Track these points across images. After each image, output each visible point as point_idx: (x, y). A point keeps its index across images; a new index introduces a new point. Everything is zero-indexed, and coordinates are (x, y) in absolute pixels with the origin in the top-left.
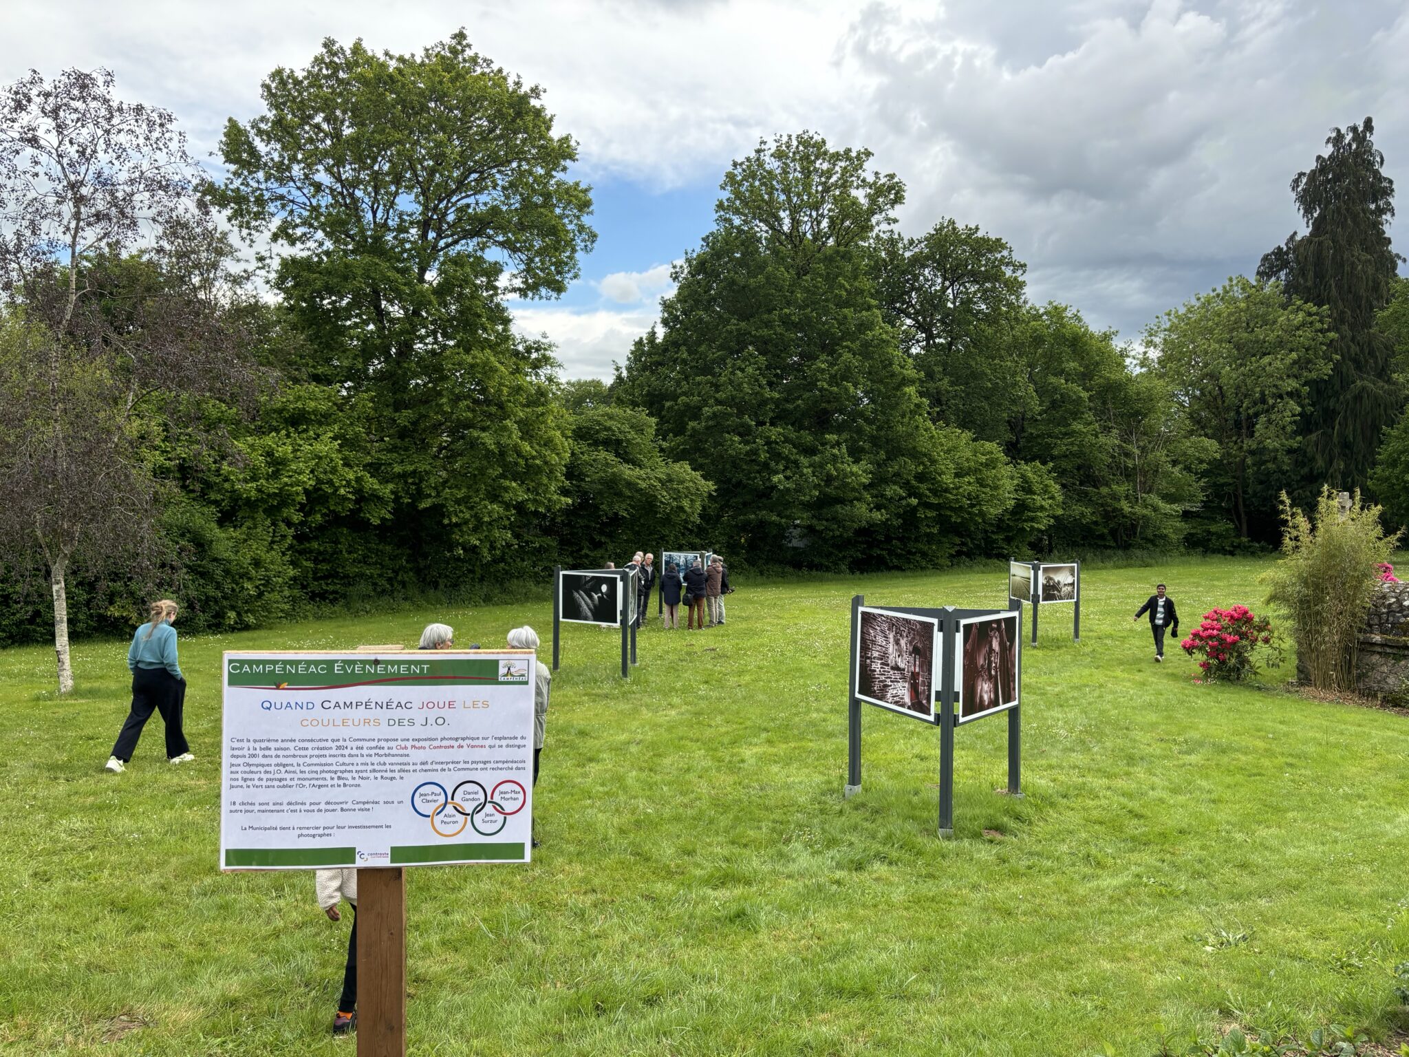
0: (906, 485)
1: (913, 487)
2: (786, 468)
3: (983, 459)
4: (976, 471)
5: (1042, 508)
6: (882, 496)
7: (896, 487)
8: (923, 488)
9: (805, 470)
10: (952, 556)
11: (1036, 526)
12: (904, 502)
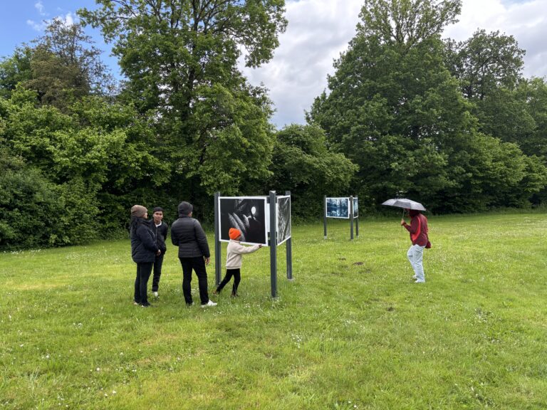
0: (465, 166)
2: (399, 158)
3: (509, 152)
4: (504, 159)
6: (452, 172)
7: (460, 167)
8: (474, 168)
9: (410, 159)
12: (464, 175)
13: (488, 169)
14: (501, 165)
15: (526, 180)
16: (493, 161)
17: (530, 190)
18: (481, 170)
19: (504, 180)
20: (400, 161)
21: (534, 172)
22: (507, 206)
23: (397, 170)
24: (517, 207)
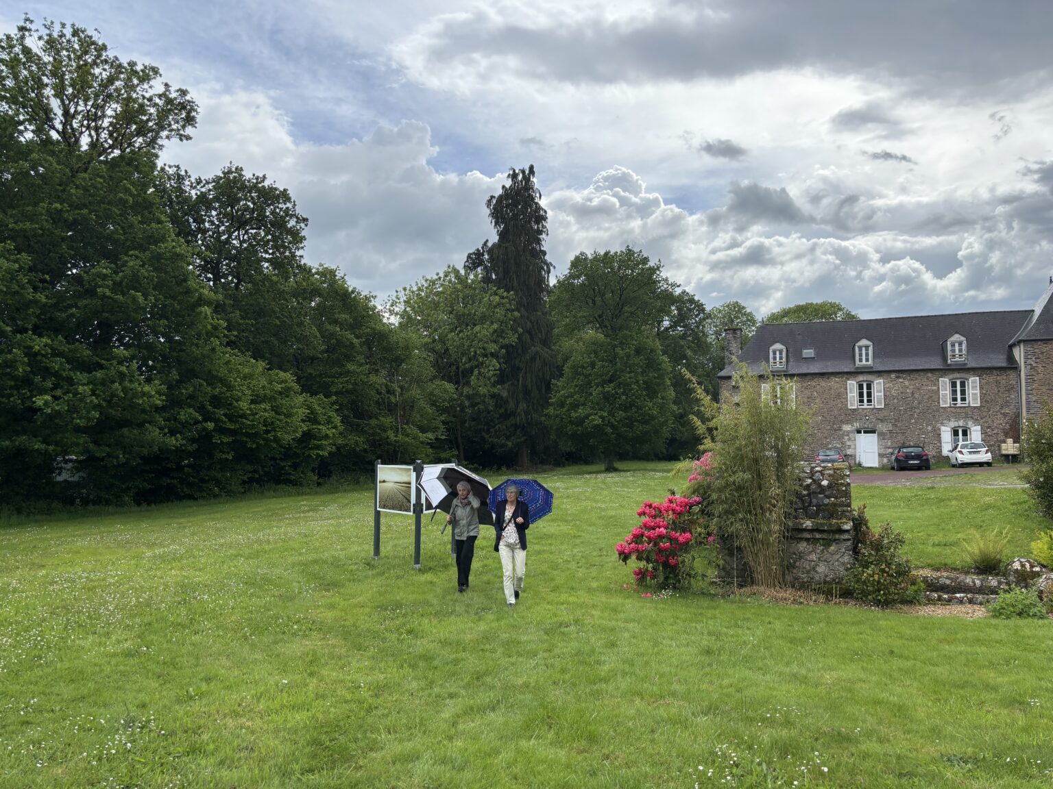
0: (201, 409)
1: (208, 412)
2: (56, 387)
3: (279, 387)
4: (272, 399)
5: (327, 436)
6: (175, 419)
7: (191, 410)
8: (220, 413)
9: (81, 389)
10: (244, 482)
11: (321, 453)
12: (199, 426)
13: (244, 416)
14: (265, 410)
15: (308, 436)
16: (253, 402)
17: (313, 453)
18: (231, 418)
19: (270, 436)
20: (58, 393)
21: (320, 424)
22: (278, 482)
23: (49, 411)
24: (294, 483)
